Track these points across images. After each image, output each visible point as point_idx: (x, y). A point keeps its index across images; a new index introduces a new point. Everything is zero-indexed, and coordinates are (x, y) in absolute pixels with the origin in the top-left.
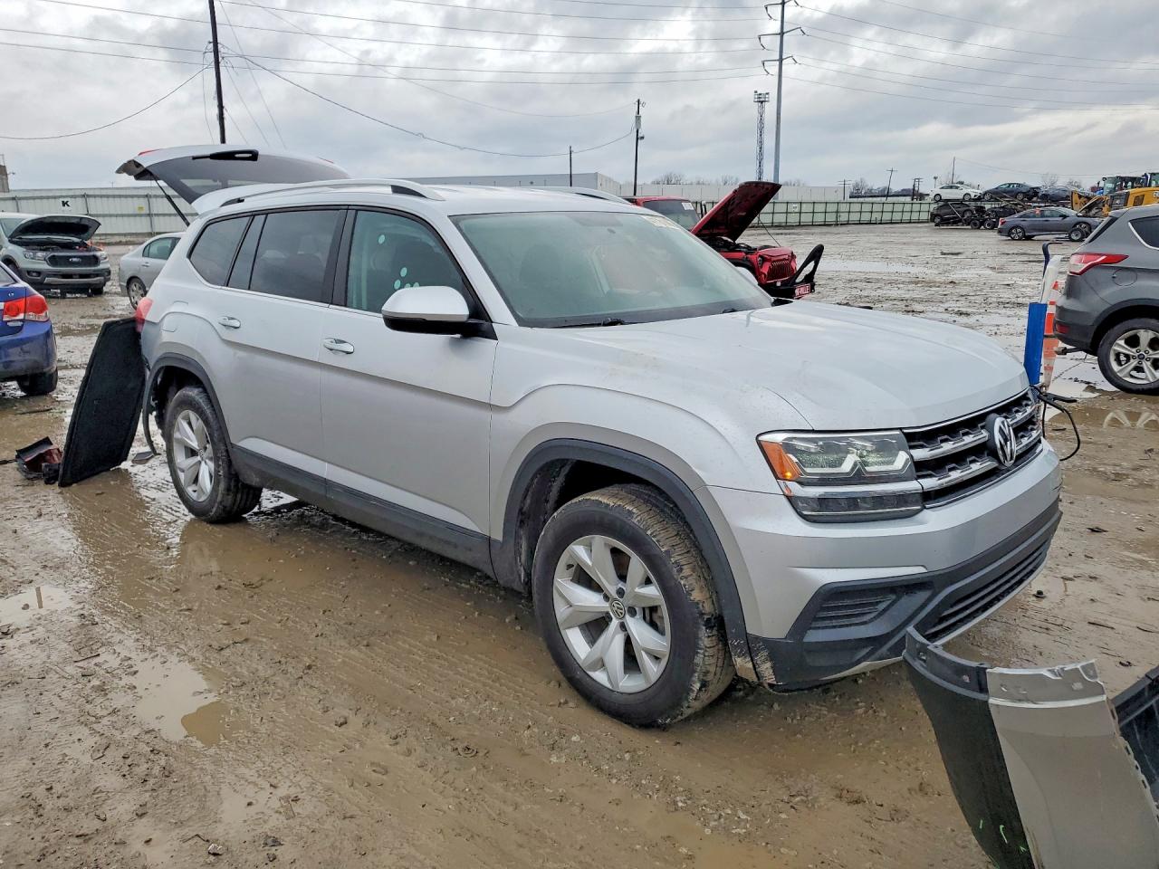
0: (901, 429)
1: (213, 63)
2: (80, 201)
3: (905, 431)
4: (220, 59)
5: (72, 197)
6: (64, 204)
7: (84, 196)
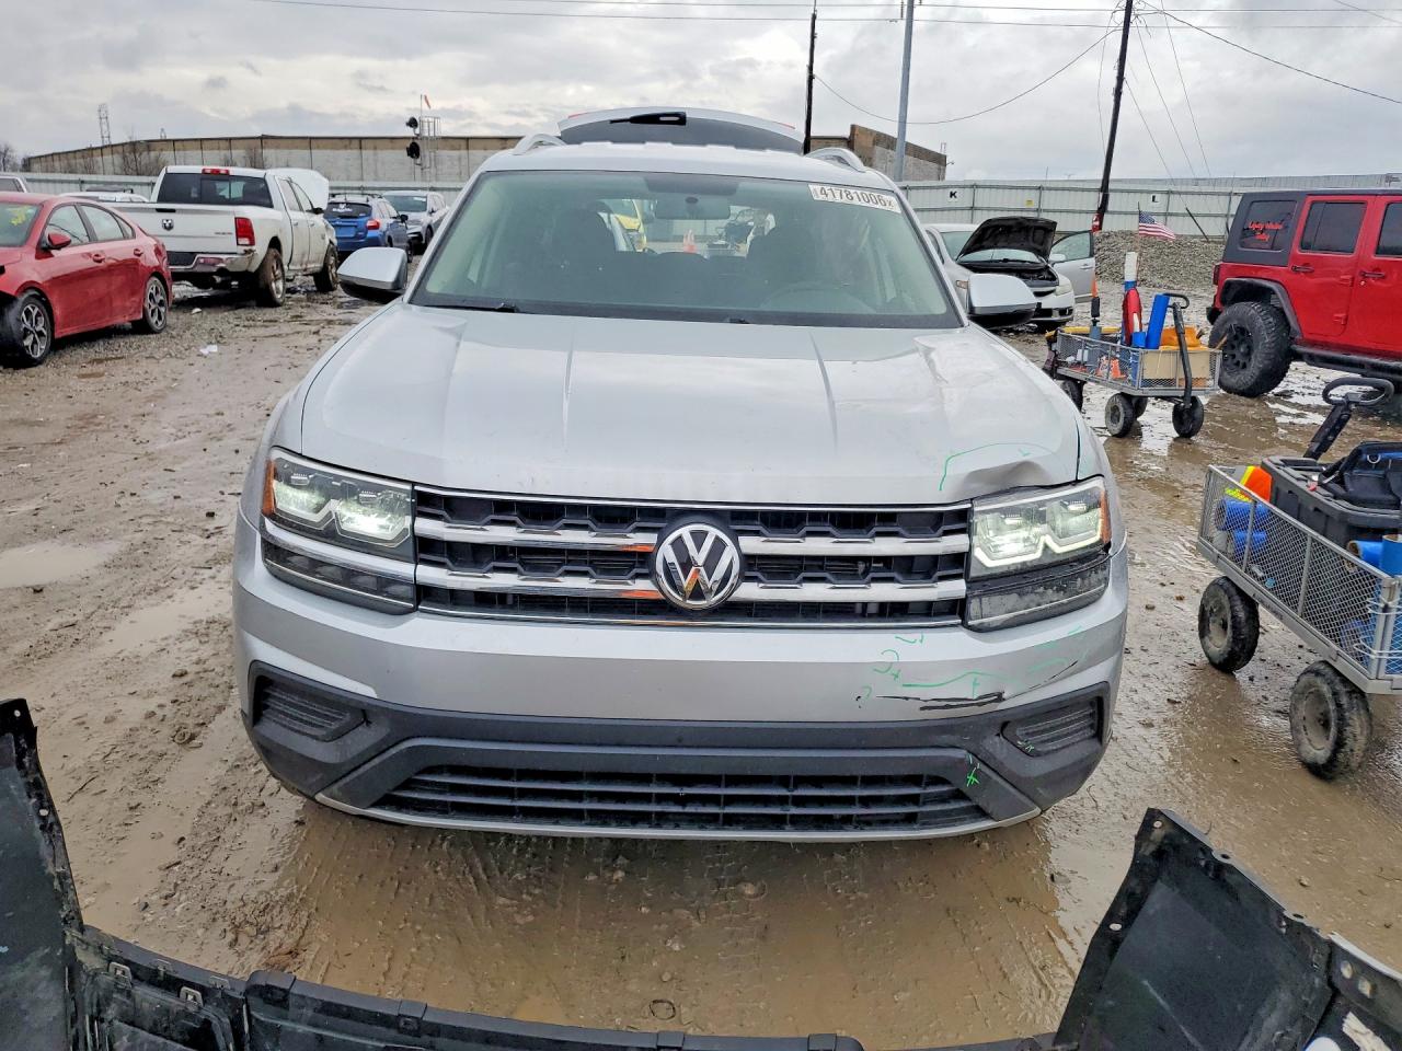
0: (414, 484)
1: (1122, 25)
2: (968, 191)
3: (416, 488)
4: (1132, 18)
5: (960, 187)
6: (952, 195)
7: (972, 186)
